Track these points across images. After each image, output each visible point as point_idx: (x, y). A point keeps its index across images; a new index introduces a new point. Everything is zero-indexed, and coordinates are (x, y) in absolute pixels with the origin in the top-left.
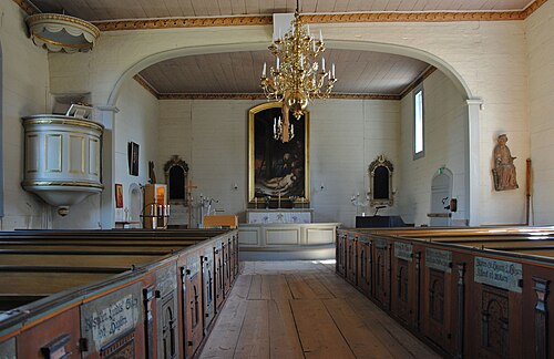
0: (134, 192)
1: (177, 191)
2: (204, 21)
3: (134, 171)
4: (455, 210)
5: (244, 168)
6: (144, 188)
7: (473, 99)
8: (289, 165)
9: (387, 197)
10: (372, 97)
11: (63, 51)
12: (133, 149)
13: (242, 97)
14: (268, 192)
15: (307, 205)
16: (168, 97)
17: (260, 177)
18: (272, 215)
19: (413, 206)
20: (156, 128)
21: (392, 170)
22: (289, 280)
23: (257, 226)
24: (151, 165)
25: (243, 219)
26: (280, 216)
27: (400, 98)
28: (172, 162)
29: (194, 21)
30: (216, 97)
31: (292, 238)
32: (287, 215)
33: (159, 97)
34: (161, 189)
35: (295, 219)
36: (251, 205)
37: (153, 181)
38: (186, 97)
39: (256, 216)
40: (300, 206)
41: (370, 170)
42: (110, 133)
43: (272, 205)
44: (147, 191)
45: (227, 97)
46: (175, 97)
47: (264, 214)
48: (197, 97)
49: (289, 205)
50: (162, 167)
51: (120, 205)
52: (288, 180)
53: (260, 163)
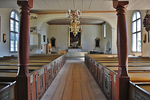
0: (44, 45)
1: (53, 45)
2: (59, 13)
3: (44, 41)
4: (110, 50)
5: (68, 40)
6: (46, 44)
7: (113, 28)
8: (77, 39)
9: (99, 46)
10: (96, 25)
11: (31, 19)
12: (44, 36)
13: (67, 24)
14: (73, 45)
15: (81, 48)
16: (51, 24)
17: (71, 42)
18: (73, 50)
19: (104, 48)
20: (49, 31)
21: (100, 40)
22: (75, 64)
23: (70, 52)
24: (48, 39)
25: (67, 51)
26: (75, 50)
27: (102, 25)
28: (52, 38)
29: (57, 13)
30: (62, 24)
31: (77, 55)
32: (77, 50)
33: (49, 24)
34: (50, 45)
35: (78, 51)
36: (69, 48)
37: (48, 43)
38: (55, 24)
39: (70, 50)
40: (79, 48)
41: (95, 40)
42: (40, 35)
43: (74, 48)
44: (47, 45)
45: (64, 24)
46: (53, 24)
47: (72, 50)
48: (58, 24)
49: (77, 48)
50: (50, 39)
51: (42, 49)
52: (77, 42)
53: (71, 39)
